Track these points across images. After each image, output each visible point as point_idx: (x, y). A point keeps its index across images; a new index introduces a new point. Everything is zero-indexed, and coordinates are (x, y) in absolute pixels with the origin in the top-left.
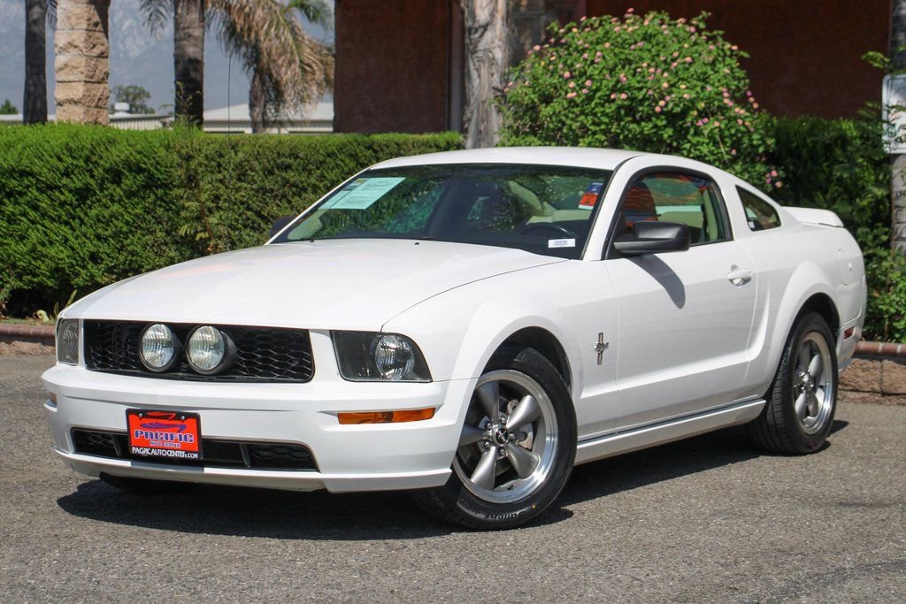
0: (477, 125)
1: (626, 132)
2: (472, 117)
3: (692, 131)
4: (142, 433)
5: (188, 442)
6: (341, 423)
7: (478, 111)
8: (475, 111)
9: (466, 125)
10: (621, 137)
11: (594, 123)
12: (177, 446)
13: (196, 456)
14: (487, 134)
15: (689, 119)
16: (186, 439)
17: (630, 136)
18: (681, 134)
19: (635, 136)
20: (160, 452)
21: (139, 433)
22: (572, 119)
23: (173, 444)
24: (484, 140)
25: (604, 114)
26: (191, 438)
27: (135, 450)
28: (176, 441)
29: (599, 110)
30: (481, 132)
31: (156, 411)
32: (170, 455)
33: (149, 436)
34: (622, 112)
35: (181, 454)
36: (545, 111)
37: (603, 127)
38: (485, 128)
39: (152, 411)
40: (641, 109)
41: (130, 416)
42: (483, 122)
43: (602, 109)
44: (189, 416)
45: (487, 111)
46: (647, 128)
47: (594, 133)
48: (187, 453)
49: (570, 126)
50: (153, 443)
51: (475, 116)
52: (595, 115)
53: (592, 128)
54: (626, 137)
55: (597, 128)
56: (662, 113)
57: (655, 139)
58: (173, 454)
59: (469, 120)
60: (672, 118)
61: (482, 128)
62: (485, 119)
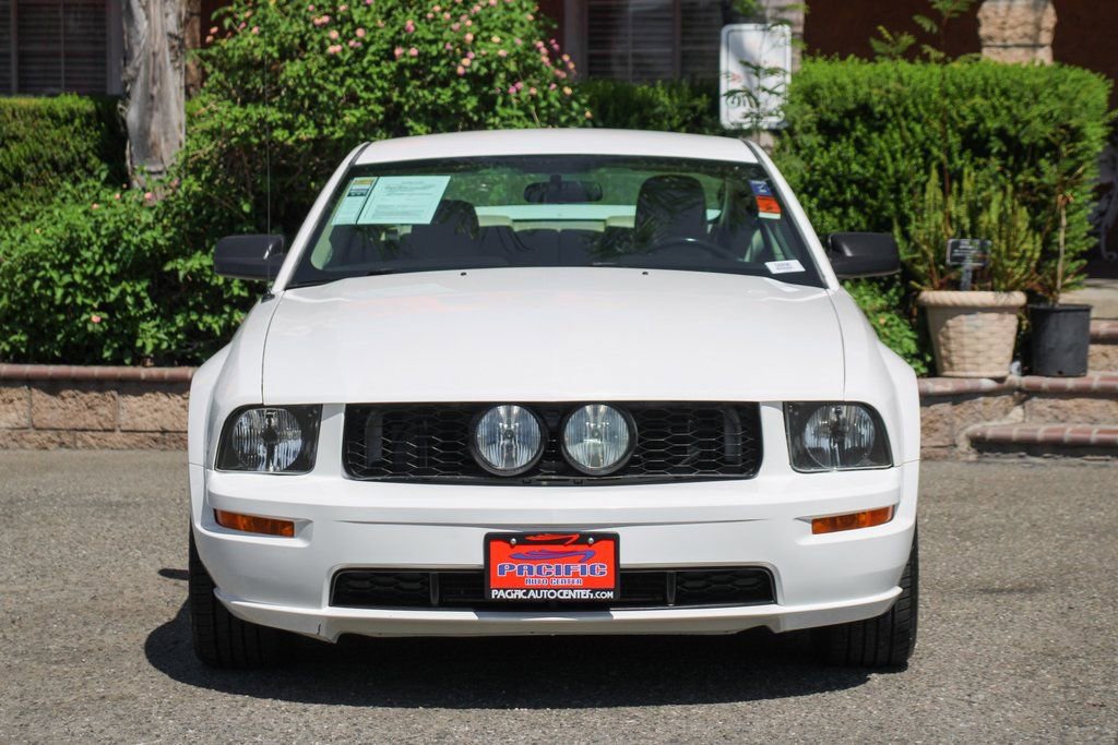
0: (146, 86)
1: (412, 102)
2: (137, 76)
3: (500, 100)
4: (512, 567)
5: (597, 575)
6: (815, 532)
7: (147, 67)
8: (143, 68)
9: (128, 88)
10: (406, 108)
11: (368, 89)
12: (576, 582)
13: (610, 595)
14: (161, 100)
15: (498, 84)
16: (592, 571)
17: (418, 107)
18: (487, 104)
19: (424, 107)
20: (546, 594)
21: (504, 568)
22: (335, 83)
23: (568, 579)
24: (157, 109)
25: (382, 76)
26: (602, 570)
27: (495, 594)
28: (576, 575)
29: (373, 70)
30: (152, 97)
31: (543, 534)
32: (564, 597)
33: (525, 571)
34: (408, 74)
35: (585, 594)
36: (293, 69)
37: (379, 94)
38: (159, 92)
39: (535, 534)
40: (435, 69)
41: (493, 544)
42: (154, 82)
43: (378, 70)
44: (599, 537)
45: (160, 68)
46: (446, 96)
47: (368, 102)
48: (593, 591)
49: (334, 93)
50: (531, 582)
51: (142, 74)
52: (369, 77)
53: (365, 95)
54: (412, 107)
55: (372, 96)
56: (465, 76)
57: (453, 111)
58: (567, 595)
59: (133, 80)
60: (478, 81)
61: (155, 91)
62: (155, 79)
